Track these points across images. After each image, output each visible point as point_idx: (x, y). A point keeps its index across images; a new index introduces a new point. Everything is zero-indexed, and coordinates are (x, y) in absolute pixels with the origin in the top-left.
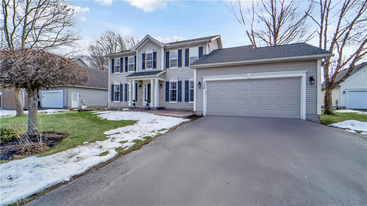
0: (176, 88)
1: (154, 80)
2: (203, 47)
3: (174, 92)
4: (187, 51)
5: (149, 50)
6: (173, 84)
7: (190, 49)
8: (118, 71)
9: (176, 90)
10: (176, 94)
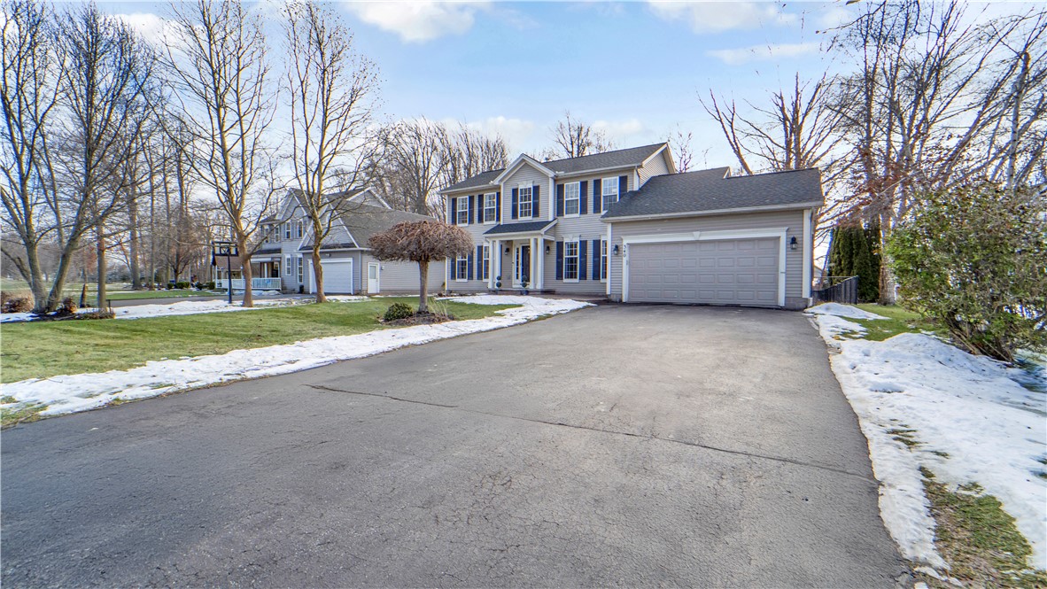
0: (576, 254)
1: (536, 240)
2: (626, 177)
3: (572, 261)
4: (597, 184)
5: (525, 182)
6: (571, 246)
7: (603, 180)
8: (463, 222)
9: (576, 258)
10: (576, 266)
